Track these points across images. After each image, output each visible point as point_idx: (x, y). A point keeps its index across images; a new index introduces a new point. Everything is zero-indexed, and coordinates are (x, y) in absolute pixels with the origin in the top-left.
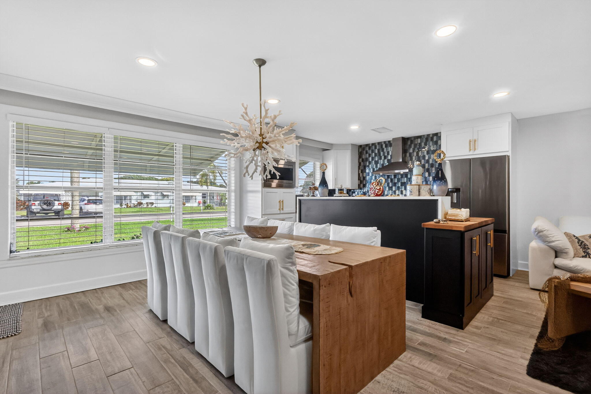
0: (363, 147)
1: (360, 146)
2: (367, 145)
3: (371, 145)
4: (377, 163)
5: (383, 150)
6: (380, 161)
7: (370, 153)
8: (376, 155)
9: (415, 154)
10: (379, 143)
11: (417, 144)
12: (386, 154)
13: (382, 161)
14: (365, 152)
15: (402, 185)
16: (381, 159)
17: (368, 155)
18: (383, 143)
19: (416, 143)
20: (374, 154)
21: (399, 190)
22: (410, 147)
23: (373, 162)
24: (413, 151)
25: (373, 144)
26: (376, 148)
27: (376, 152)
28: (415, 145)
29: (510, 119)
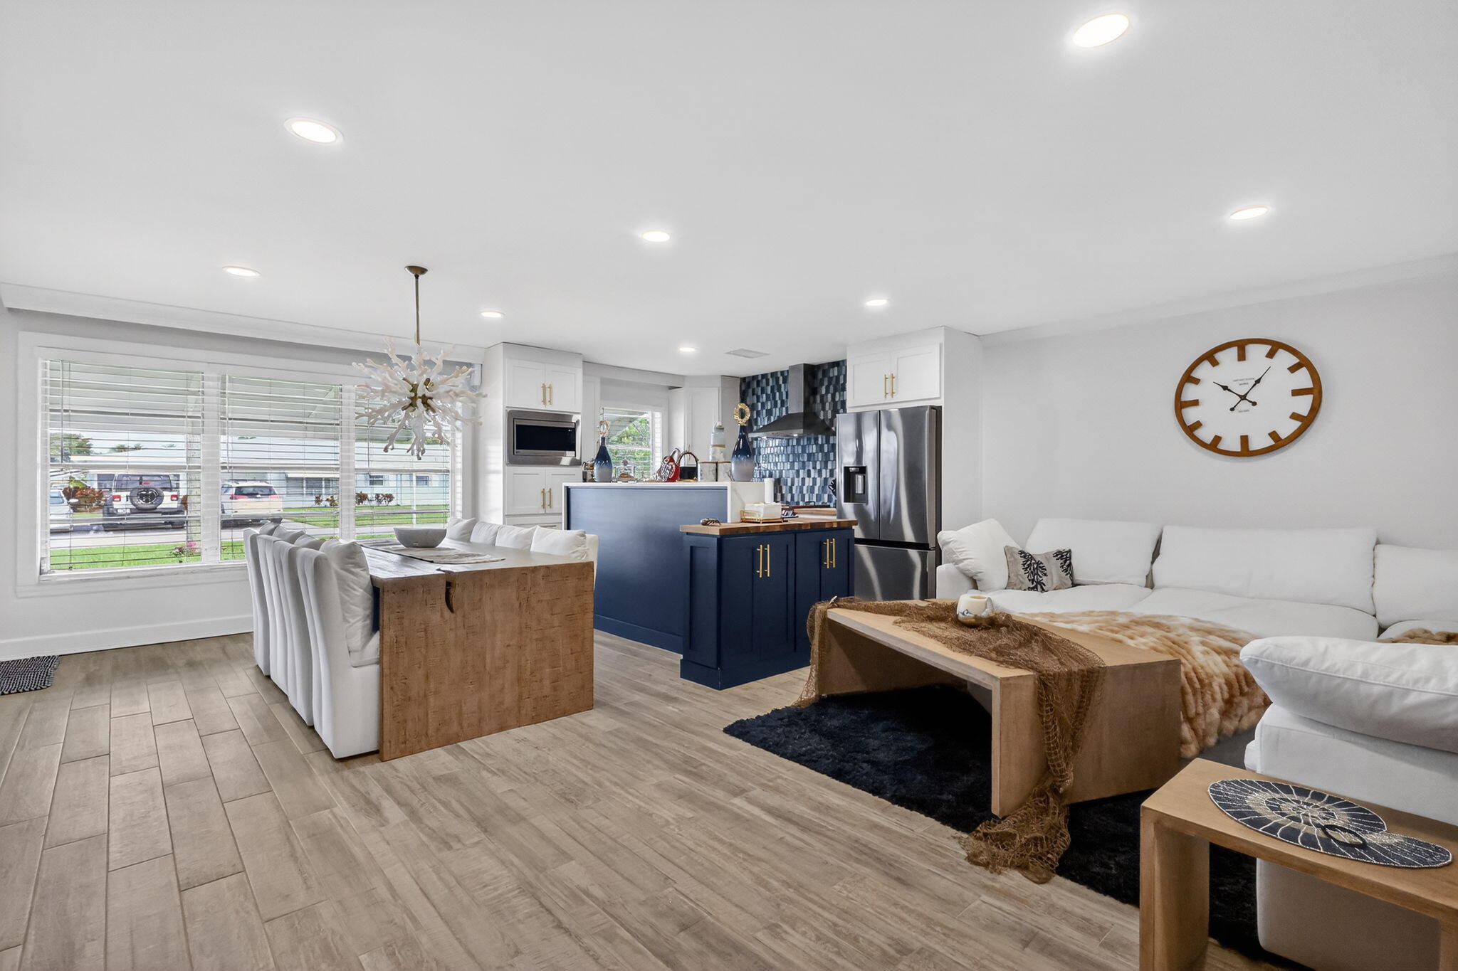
0: (747, 380)
1: (743, 380)
2: (754, 377)
3: (760, 378)
4: (769, 413)
5: (779, 390)
6: (774, 409)
7: (760, 393)
8: (768, 399)
9: (829, 396)
10: (774, 374)
11: (832, 377)
12: (784, 398)
13: (777, 409)
14: (750, 391)
15: (809, 460)
16: (776, 406)
17: (755, 397)
18: (779, 375)
19: (831, 375)
20: (764, 396)
21: (804, 469)
22: (822, 384)
23: (764, 411)
24: (827, 391)
25: (764, 376)
26: (768, 384)
27: (769, 392)
28: (830, 379)
29: (941, 339)
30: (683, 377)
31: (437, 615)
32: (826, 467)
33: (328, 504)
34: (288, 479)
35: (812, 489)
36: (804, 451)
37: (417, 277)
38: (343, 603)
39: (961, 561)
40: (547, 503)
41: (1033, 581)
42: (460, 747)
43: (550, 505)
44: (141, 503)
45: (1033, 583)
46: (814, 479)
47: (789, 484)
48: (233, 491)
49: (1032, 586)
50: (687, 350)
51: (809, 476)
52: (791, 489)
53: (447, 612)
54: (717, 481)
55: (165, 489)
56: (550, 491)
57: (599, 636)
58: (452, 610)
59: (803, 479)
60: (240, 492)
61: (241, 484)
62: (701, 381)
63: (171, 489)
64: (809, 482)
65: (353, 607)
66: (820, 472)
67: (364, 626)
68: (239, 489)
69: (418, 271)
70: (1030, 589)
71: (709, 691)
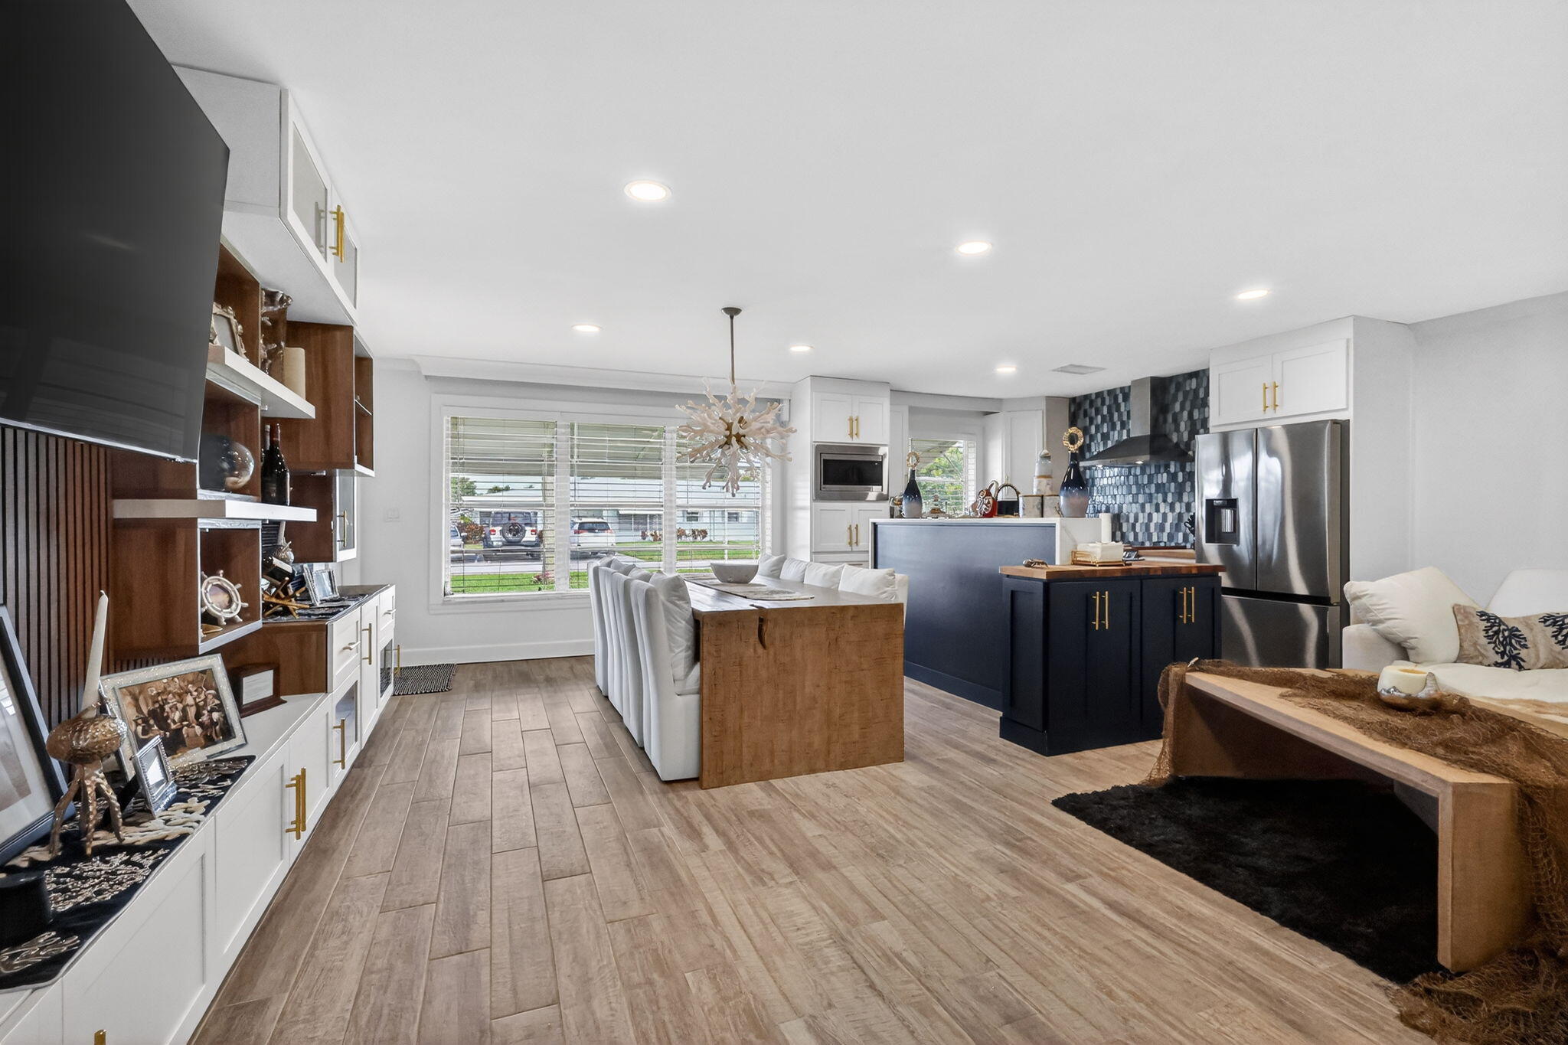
0: (1078, 401)
1: (1073, 400)
2: (1086, 397)
3: (1093, 397)
4: (1105, 437)
5: (1118, 409)
6: (1112, 433)
7: (1093, 414)
8: (1104, 420)
9: (1185, 414)
10: (1110, 392)
11: (1188, 392)
12: (1125, 418)
13: (1116, 433)
14: (1082, 413)
15: (1157, 492)
16: (1113, 428)
17: (1087, 420)
18: (1118, 392)
19: (1188, 389)
20: (1099, 417)
21: (1151, 502)
22: (1175, 399)
23: (1099, 435)
24: (1182, 408)
25: (1099, 395)
26: (1103, 403)
27: (1105, 412)
28: (1186, 394)
29: (1349, 333)
30: (1000, 400)
31: (750, 650)
32: (1180, 500)
33: (651, 538)
34: (620, 516)
35: (1161, 528)
36: (1150, 481)
37: (732, 318)
38: (669, 633)
39: (1381, 622)
40: (854, 541)
41: (1503, 654)
42: (772, 785)
43: (857, 543)
44: (510, 536)
45: (1502, 658)
46: (1165, 516)
47: (1132, 520)
48: (576, 527)
49: (1500, 661)
50: (1006, 369)
51: (1157, 510)
52: (1134, 526)
53: (760, 650)
54: (1042, 516)
55: (526, 524)
56: (857, 528)
57: (909, 683)
58: (764, 646)
59: (1150, 515)
60: (583, 527)
61: (584, 520)
62: (1021, 404)
63: (530, 524)
64: (1157, 518)
65: (677, 638)
66: (1172, 507)
67: (686, 658)
68: (581, 524)
69: (733, 312)
70: (1497, 664)
71: (1033, 756)
